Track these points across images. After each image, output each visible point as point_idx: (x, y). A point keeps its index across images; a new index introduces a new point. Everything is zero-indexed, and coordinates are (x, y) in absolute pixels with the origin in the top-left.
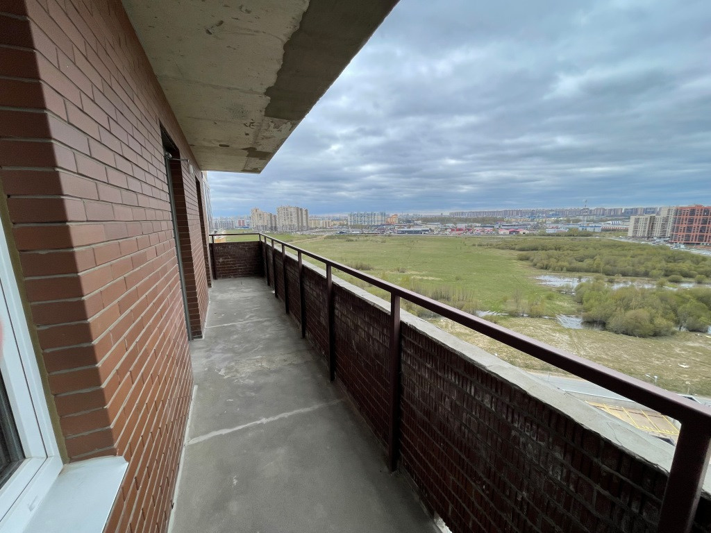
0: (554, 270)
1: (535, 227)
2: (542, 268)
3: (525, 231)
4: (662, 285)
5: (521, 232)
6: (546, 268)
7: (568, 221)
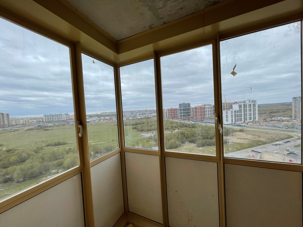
0: (145, 131)
1: (134, 117)
2: (141, 131)
3: (131, 118)
4: (172, 131)
5: (130, 119)
6: (142, 131)
7: (143, 114)
